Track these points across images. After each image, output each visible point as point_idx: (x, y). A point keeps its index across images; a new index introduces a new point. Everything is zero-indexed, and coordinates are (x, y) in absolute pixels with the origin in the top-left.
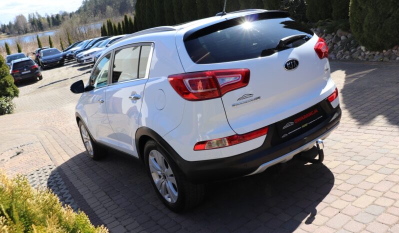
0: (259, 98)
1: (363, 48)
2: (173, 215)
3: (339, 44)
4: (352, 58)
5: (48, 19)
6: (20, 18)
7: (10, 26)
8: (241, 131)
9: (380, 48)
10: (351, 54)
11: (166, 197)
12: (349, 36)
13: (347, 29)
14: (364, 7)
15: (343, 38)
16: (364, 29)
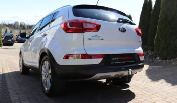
0: (102, 39)
1: (158, 58)
2: (46, 98)
3: (148, 56)
4: (152, 62)
5: (28, 26)
6: (17, 23)
7: (11, 25)
8: (90, 53)
9: (166, 59)
10: (153, 60)
11: (45, 87)
12: (153, 53)
13: (152, 50)
14: (161, 39)
15: (150, 54)
16: (160, 49)
